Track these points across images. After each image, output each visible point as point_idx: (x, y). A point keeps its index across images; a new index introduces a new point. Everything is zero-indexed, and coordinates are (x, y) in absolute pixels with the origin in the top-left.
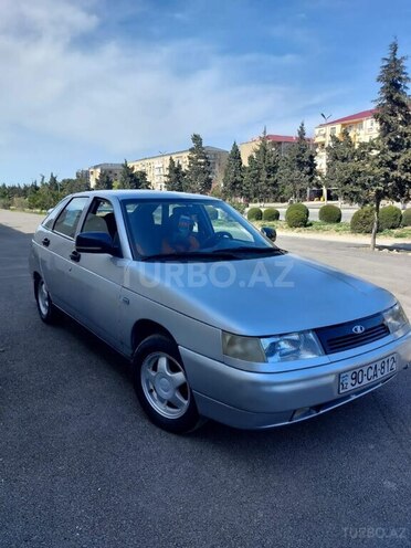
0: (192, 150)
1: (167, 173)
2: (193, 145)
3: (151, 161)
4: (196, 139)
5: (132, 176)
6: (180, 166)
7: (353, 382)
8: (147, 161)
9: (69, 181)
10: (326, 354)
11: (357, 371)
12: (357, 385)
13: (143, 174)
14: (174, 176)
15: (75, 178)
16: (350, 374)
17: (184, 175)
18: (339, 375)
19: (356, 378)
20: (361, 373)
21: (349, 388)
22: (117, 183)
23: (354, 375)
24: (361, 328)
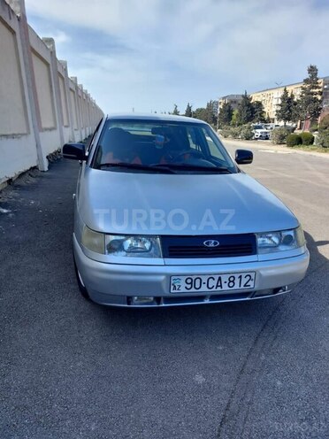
0: (306, 81)
1: (280, 102)
2: (307, 76)
3: (271, 92)
4: (313, 70)
5: (249, 105)
6: (292, 96)
7: (189, 286)
8: (268, 92)
9: (202, 109)
10: (164, 257)
11: (194, 278)
12: (193, 290)
13: (259, 104)
14: (286, 105)
15: (205, 107)
16: (184, 278)
17: (295, 104)
18: (169, 276)
19: (192, 283)
20: (198, 281)
21: (183, 290)
22: (236, 112)
23: (189, 281)
24: (215, 243)
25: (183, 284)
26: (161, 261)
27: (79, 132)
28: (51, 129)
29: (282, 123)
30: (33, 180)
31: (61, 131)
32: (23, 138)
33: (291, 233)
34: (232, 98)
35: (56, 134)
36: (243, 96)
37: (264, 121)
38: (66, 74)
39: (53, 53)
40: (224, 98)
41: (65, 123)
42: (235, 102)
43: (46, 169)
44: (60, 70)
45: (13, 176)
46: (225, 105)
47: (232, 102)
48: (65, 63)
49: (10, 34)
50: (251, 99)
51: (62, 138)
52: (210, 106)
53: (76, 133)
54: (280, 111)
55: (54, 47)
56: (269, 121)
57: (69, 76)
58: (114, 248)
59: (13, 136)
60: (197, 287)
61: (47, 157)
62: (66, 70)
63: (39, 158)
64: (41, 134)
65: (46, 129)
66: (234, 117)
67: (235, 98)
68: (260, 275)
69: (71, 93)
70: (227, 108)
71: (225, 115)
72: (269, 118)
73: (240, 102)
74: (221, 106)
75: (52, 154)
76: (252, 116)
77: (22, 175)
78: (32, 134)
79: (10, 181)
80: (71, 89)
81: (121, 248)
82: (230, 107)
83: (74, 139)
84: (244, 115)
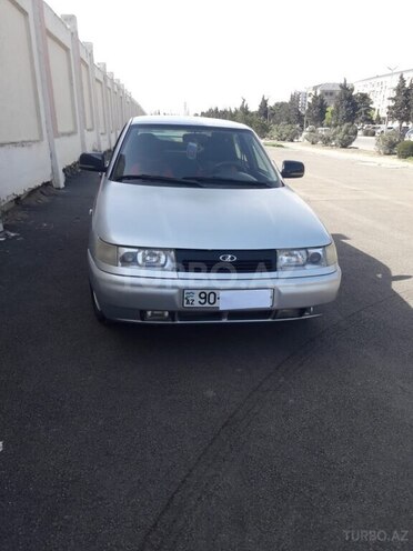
5: (350, 98)
9: (282, 104)
10: (178, 271)
12: (207, 305)
16: (198, 292)
18: (182, 290)
19: (206, 298)
20: (212, 296)
21: (196, 304)
22: (331, 108)
23: (203, 295)
24: (232, 258)
25: (197, 299)
26: (174, 275)
27: (106, 137)
28: (69, 134)
29: (396, 124)
30: (45, 199)
31: (83, 137)
32: (34, 146)
33: (319, 251)
34: (326, 88)
35: (76, 140)
36: (341, 86)
37: (370, 121)
38: (92, 60)
39: (74, 34)
40: (315, 88)
41: (89, 126)
42: (331, 94)
43: (62, 185)
44: (83, 55)
45: (22, 193)
46: (315, 98)
47: (326, 94)
48: (91, 46)
49: (21, 16)
50: (352, 90)
51: (83, 145)
52: (295, 99)
53: (102, 138)
54: (393, 108)
55: (75, 27)
56: (379, 120)
57: (95, 63)
58: (128, 260)
59: (23, 144)
60: (212, 301)
61: (64, 170)
62: (91, 55)
63: (54, 172)
64: (57, 141)
65: (63, 134)
66: (328, 115)
67: (331, 88)
68: (280, 293)
69: (98, 85)
70: (319, 102)
71: (315, 112)
72: (379, 118)
73: (337, 93)
74: (309, 100)
75: (70, 167)
76: (354, 114)
77: (32, 192)
78: (46, 141)
79: (18, 200)
80: (97, 80)
81: (135, 261)
82: (322, 101)
83: (99, 146)
84: (343, 112)
